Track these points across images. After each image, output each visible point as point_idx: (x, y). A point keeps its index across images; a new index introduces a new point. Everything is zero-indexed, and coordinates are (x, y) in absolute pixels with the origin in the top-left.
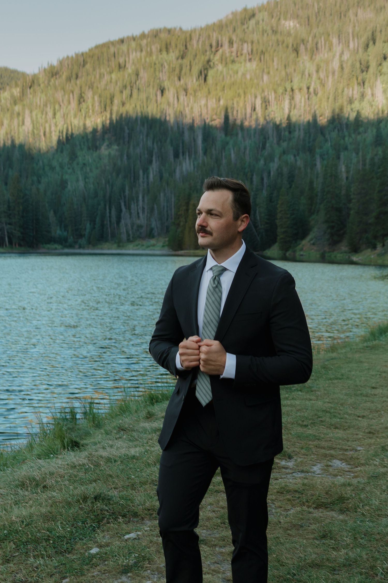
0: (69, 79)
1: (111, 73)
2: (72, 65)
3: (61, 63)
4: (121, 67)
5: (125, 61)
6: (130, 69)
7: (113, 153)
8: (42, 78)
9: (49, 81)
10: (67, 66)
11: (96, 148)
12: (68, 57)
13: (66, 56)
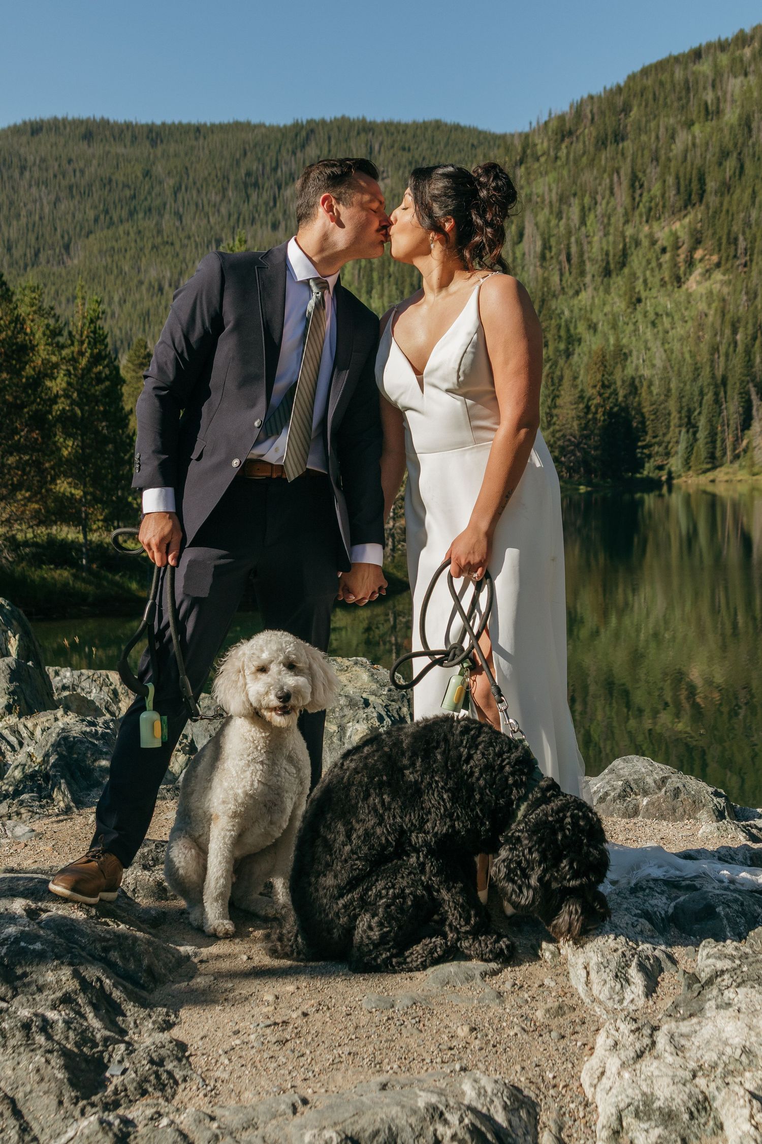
0: (601, 143)
1: (690, 124)
2: (602, 113)
3: (578, 111)
4: (711, 113)
5: (718, 99)
6: (731, 116)
7: (716, 287)
8: (542, 144)
9: (557, 149)
10: (590, 116)
11: (679, 281)
12: (591, 97)
13: (585, 96)
